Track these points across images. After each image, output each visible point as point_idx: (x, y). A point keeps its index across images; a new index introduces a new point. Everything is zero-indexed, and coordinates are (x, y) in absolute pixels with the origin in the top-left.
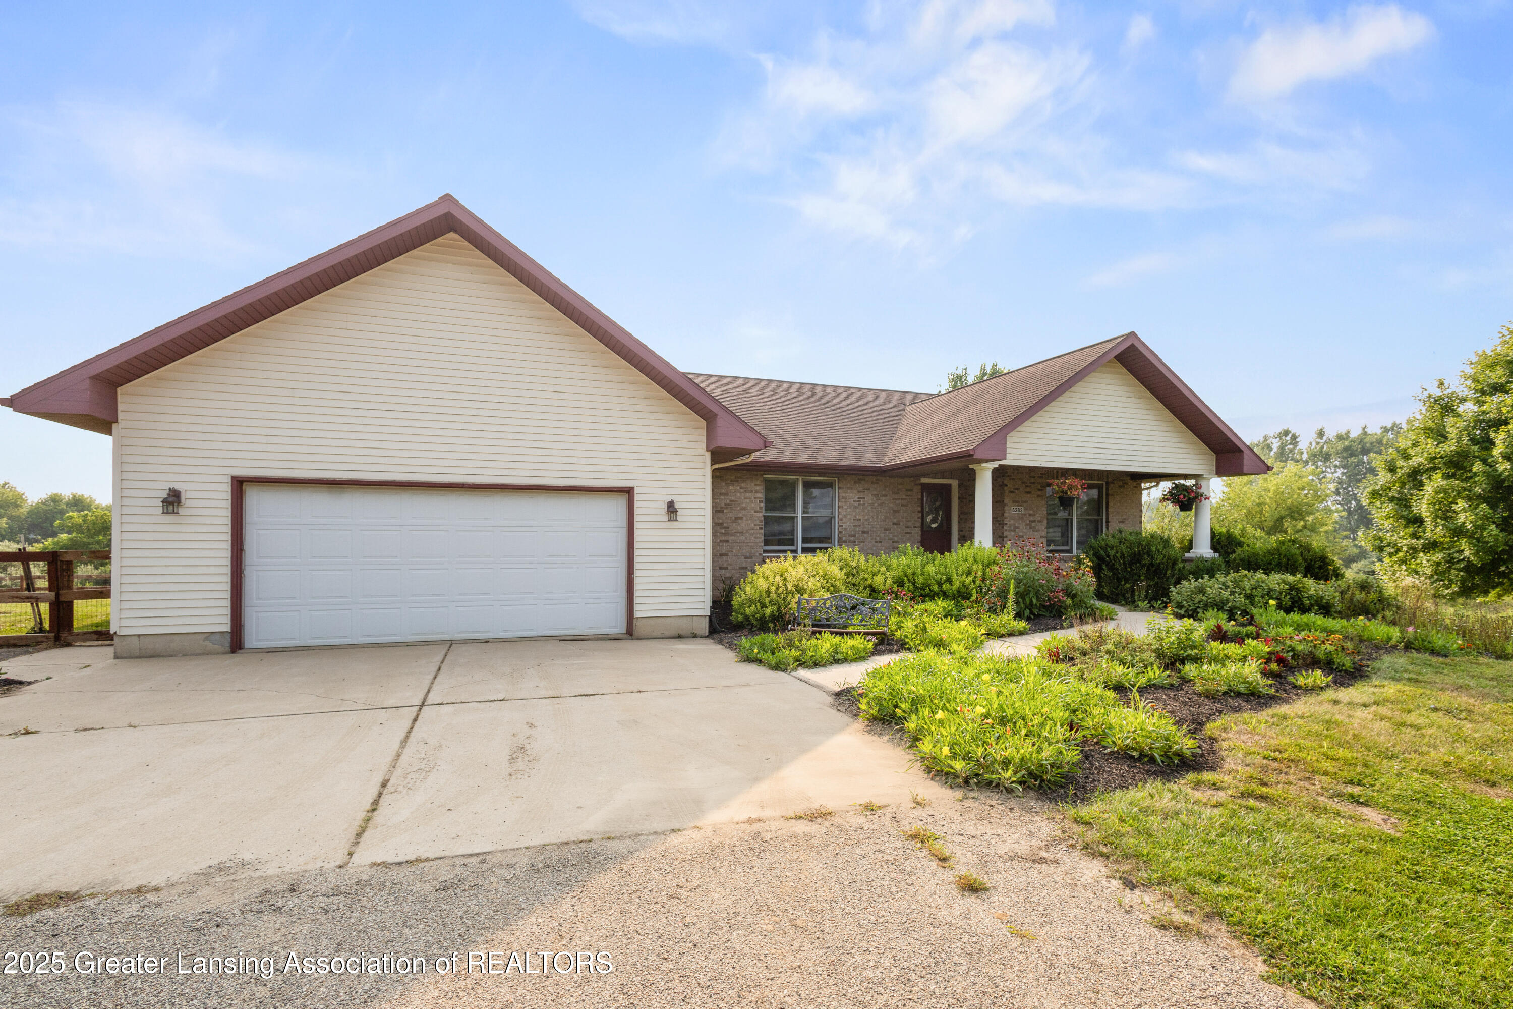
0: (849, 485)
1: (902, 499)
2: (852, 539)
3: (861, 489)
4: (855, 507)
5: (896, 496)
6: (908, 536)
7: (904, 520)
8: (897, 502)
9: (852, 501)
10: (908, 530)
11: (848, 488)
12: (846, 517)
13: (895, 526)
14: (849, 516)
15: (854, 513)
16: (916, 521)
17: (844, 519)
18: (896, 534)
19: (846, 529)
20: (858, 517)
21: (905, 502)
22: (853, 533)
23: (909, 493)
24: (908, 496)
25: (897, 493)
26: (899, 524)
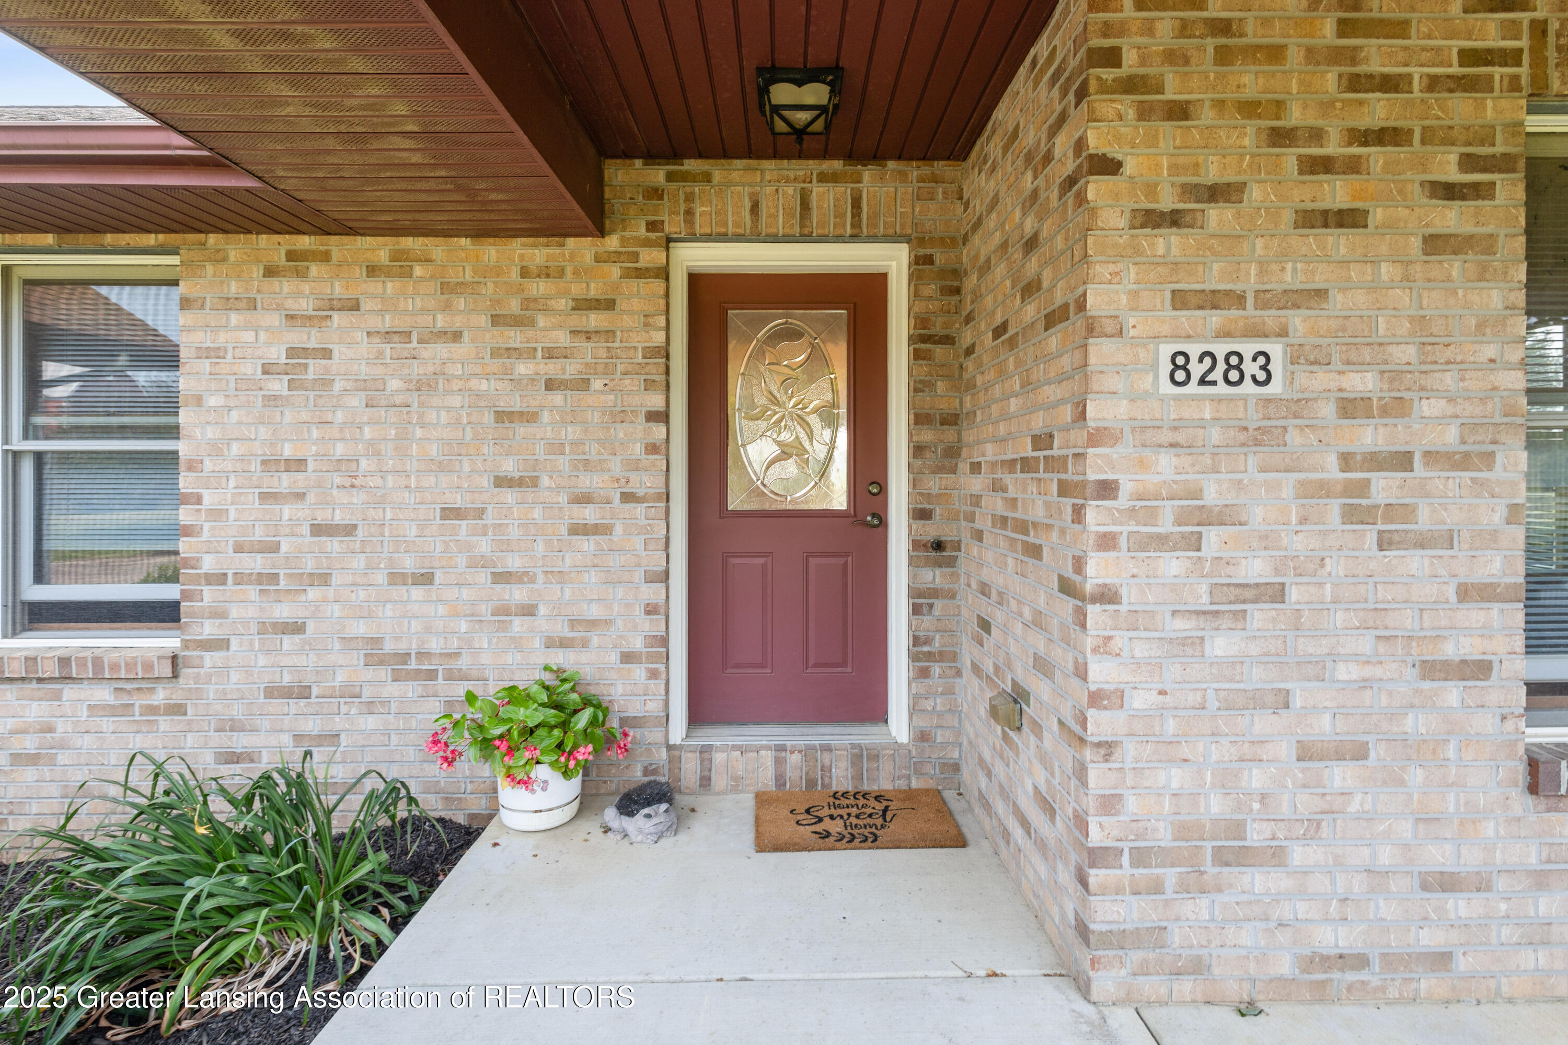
0: (234, 288)
1: (551, 354)
2: (256, 563)
3: (305, 306)
4: (272, 400)
5: (515, 337)
6: (588, 544)
7: (563, 462)
8: (523, 368)
9: (251, 369)
10: (589, 514)
11: (228, 303)
12: (216, 449)
13: (510, 496)
14: (235, 448)
15: (264, 432)
16: (634, 466)
17: (208, 465)
18: (514, 533)
19: (218, 514)
20: (288, 451)
21: (570, 369)
22: (259, 534)
23: (594, 320)
24: (588, 335)
25: (517, 322)
26: (534, 482)
